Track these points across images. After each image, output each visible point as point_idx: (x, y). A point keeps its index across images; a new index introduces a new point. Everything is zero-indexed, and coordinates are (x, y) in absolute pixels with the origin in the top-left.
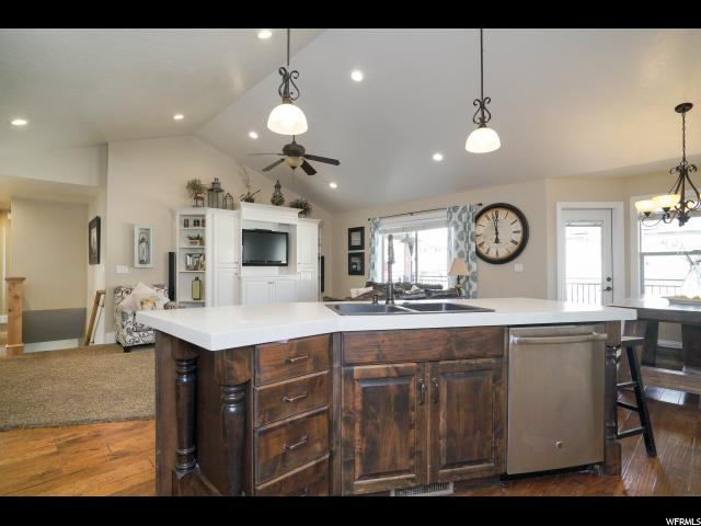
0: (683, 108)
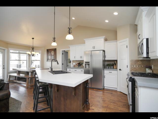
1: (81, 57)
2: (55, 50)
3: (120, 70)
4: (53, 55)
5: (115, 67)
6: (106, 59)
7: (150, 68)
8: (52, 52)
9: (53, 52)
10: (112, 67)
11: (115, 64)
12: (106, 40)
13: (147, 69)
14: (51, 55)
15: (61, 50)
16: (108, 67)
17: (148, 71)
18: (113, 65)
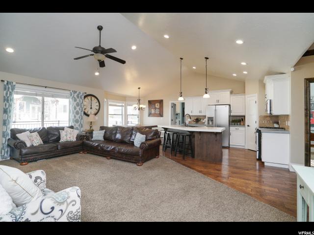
0: (139, 88)
1: (200, 112)
2: (161, 102)
3: (248, 126)
4: (158, 108)
5: (242, 123)
6: (232, 114)
7: (278, 123)
8: (156, 104)
9: (158, 104)
10: (239, 124)
11: (242, 120)
12: (231, 93)
13: (275, 124)
14: (155, 108)
15: (171, 102)
16: (233, 124)
17: (276, 126)
18: (239, 121)
